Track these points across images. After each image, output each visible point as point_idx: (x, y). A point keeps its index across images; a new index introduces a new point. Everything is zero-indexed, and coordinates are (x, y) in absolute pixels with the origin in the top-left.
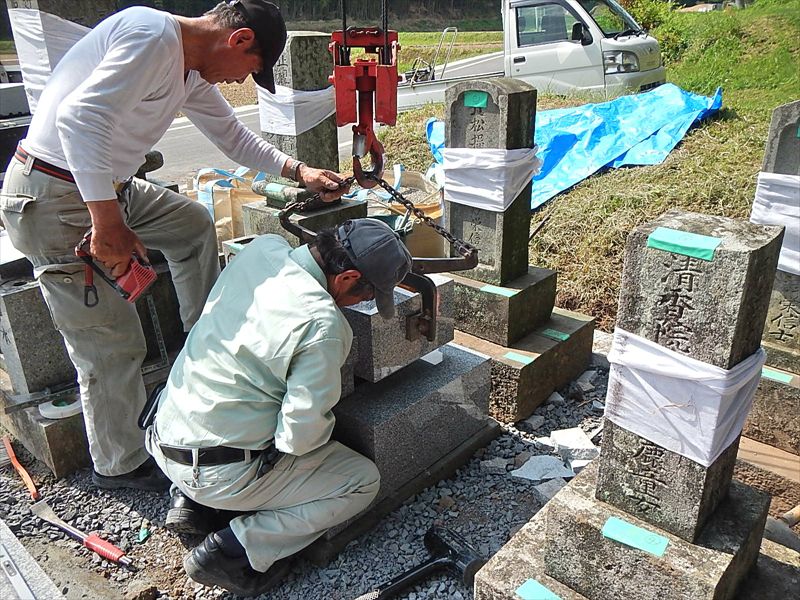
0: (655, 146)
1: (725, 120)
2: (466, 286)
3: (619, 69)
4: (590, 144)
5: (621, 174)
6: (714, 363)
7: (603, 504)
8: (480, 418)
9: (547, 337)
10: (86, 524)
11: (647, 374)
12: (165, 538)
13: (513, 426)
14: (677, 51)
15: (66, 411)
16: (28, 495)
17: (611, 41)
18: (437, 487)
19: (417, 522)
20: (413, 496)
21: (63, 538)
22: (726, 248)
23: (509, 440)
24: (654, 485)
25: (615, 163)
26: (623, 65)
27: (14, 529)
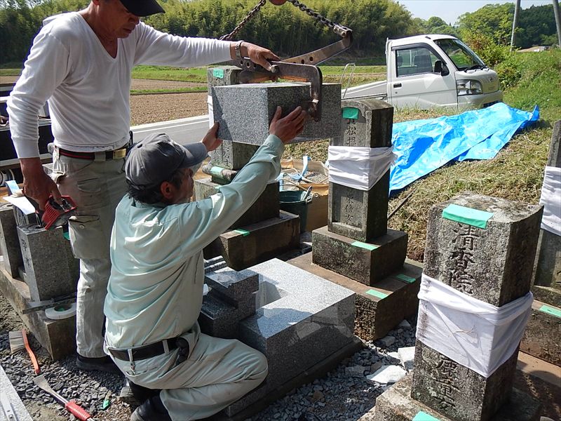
0: (489, 146)
1: (541, 129)
2: (341, 242)
3: (467, 92)
4: (442, 144)
5: (464, 166)
6: (489, 301)
7: (416, 402)
8: (348, 336)
9: (399, 280)
10: (68, 393)
11: (444, 308)
12: (120, 407)
13: (372, 343)
14: (514, 79)
15: (63, 314)
16: (33, 371)
17: (462, 73)
18: (312, 384)
19: (295, 408)
20: (294, 389)
21: (52, 402)
22: (495, 220)
23: (368, 353)
24: (451, 390)
25: (460, 158)
26: (471, 89)
27: (21, 394)
